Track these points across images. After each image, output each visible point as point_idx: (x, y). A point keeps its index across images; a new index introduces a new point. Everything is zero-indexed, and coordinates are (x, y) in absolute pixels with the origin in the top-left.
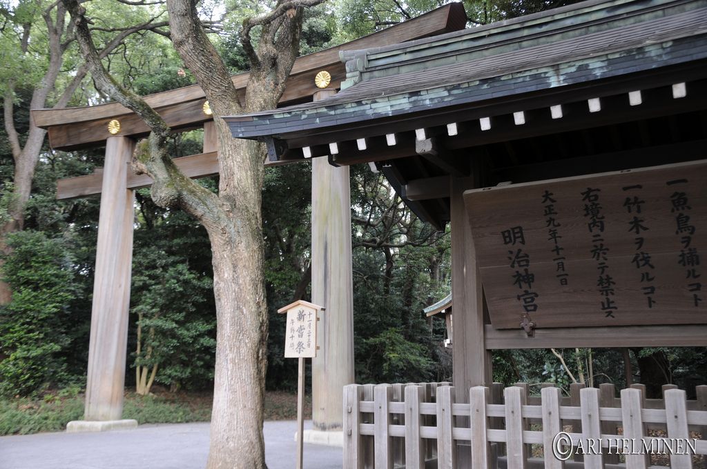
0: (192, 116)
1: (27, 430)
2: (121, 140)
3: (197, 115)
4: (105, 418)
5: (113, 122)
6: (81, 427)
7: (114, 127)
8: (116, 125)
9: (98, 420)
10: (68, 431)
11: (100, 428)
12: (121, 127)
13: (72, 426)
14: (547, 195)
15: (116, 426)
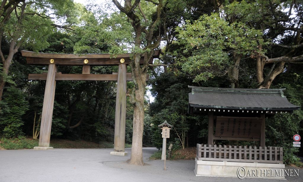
0: (80, 63)
1: (16, 148)
2: (54, 66)
3: (81, 63)
4: (46, 146)
5: (51, 60)
6: (39, 149)
7: (52, 61)
8: (53, 60)
9: (44, 147)
10: (34, 149)
11: (46, 149)
12: (54, 62)
13: (35, 148)
14: (229, 119)
15: (49, 148)
